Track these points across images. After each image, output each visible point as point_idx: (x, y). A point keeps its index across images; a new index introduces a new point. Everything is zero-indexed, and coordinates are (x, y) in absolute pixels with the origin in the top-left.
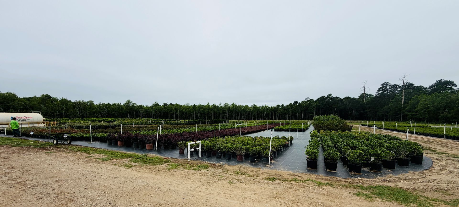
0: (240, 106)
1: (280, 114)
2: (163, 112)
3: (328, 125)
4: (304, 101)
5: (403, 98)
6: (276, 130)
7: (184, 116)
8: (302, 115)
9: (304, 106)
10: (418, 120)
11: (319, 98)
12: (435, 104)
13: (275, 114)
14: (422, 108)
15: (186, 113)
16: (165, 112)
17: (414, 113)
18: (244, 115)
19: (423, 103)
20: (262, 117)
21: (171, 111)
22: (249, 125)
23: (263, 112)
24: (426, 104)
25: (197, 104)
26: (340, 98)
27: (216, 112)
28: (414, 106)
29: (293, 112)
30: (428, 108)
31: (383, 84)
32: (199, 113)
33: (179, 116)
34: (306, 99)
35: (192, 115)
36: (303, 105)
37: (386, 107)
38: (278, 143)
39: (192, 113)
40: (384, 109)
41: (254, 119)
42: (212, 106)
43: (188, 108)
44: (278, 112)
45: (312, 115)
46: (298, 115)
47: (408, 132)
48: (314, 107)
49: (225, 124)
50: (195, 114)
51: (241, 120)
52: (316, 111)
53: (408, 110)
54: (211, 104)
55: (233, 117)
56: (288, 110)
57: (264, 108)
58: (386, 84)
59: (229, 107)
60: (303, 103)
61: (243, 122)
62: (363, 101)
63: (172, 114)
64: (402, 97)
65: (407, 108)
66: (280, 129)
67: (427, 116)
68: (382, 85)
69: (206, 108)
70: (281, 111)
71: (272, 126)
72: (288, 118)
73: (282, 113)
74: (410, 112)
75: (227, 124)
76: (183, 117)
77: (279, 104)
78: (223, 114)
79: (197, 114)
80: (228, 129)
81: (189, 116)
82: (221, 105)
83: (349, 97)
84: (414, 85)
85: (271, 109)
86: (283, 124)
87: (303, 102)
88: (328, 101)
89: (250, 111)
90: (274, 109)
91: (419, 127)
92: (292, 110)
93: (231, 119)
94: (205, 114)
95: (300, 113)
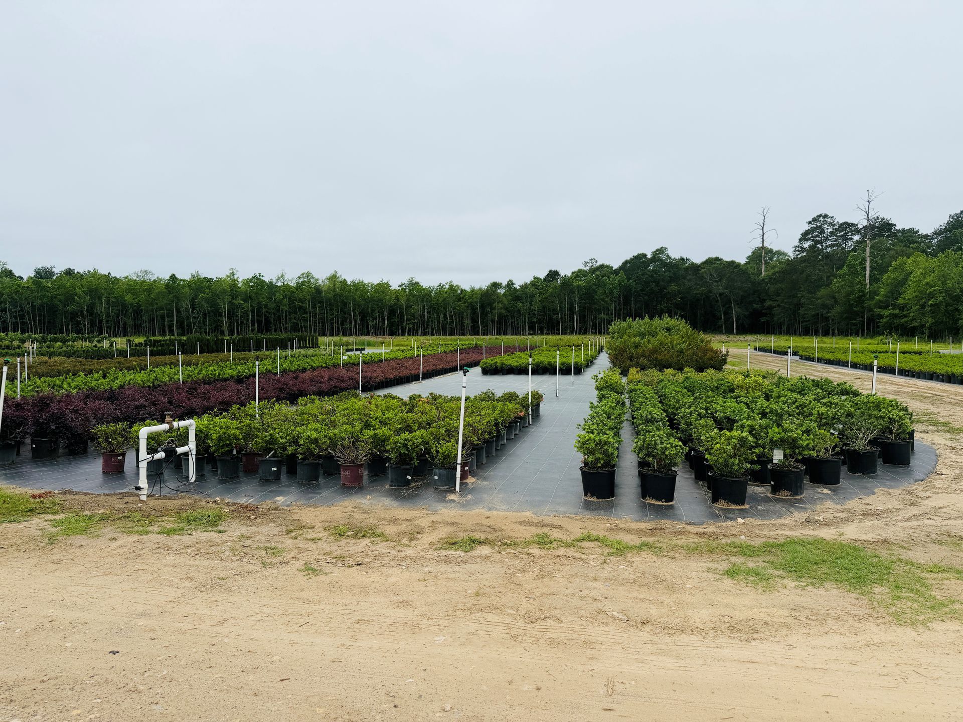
0: (359, 287)
1: (500, 316)
2: (33, 307)
3: (655, 351)
4: (580, 271)
5: (868, 264)
6: (486, 372)
7: (131, 322)
8: (573, 319)
9: (579, 287)
10: (908, 332)
11: (626, 262)
12: (949, 284)
13: (484, 315)
14: (917, 297)
15: (138, 312)
16: (42, 306)
17: (897, 311)
18: (375, 319)
19: (920, 281)
20: (439, 327)
22: (392, 356)
23: (445, 309)
24: (927, 284)
25: (184, 275)
26: (693, 263)
27: (266, 306)
28: (897, 288)
29: (544, 308)
30: (931, 296)
31: (814, 220)
32: (193, 309)
33: (107, 321)
34: (586, 263)
35: (163, 317)
36: (576, 283)
37: (823, 291)
38: (489, 415)
39: (163, 309)
40: (819, 298)
41: (412, 332)
42: (246, 282)
43: (144, 290)
44: (492, 309)
45: (606, 317)
46: (562, 318)
47: (875, 368)
48: (611, 293)
49: (303, 351)
50: (178, 311)
51: (364, 338)
52: (619, 304)
53: (881, 301)
54: (243, 275)
55: (332, 324)
56: (526, 301)
57: (446, 292)
58: (821, 219)
59: (318, 290)
60: (577, 276)
61: (370, 344)
62: (761, 274)
63: (73, 315)
64: (865, 261)
65: (878, 295)
66: (502, 368)
67: (929, 321)
68: (810, 223)
69: (224, 291)
70: (505, 304)
71: (474, 357)
72: (529, 329)
73: (508, 311)
74: (886, 308)
75: (311, 351)
76: (125, 324)
77: (498, 281)
78: (295, 313)
79: (184, 315)
80: (313, 369)
81: (151, 320)
82: (286, 277)
83: (720, 257)
84: (895, 225)
85: (471, 297)
86: (510, 350)
87: (578, 274)
88: (655, 273)
89: (395, 304)
90: (481, 298)
91: (910, 353)
92: (540, 301)
93: (324, 335)
94: (221, 315)
95: (568, 312)
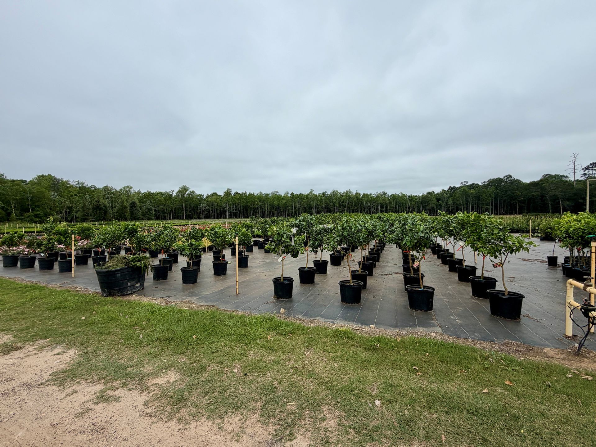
1: (432, 207)
2: (240, 206)
9: (472, 193)
15: (279, 208)
16: (243, 206)
21: (253, 204)
29: (454, 203)
32: (300, 206)
33: (267, 212)
35: (289, 210)
39: (289, 207)
44: (428, 204)
48: (490, 196)
56: (444, 200)
63: (255, 209)
69: (314, 199)
70: (434, 202)
73: (435, 205)
85: (418, 199)
94: (312, 209)
95: (465, 205)
